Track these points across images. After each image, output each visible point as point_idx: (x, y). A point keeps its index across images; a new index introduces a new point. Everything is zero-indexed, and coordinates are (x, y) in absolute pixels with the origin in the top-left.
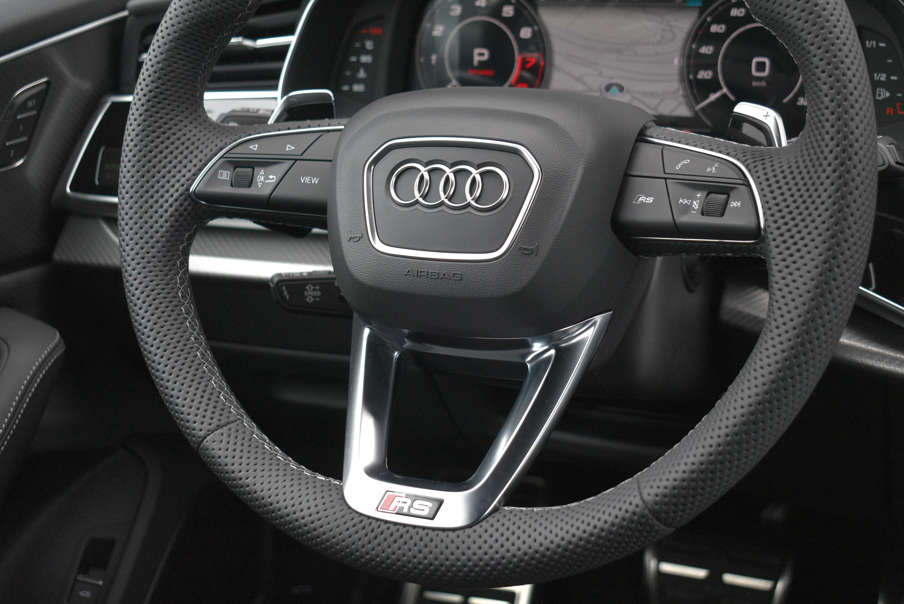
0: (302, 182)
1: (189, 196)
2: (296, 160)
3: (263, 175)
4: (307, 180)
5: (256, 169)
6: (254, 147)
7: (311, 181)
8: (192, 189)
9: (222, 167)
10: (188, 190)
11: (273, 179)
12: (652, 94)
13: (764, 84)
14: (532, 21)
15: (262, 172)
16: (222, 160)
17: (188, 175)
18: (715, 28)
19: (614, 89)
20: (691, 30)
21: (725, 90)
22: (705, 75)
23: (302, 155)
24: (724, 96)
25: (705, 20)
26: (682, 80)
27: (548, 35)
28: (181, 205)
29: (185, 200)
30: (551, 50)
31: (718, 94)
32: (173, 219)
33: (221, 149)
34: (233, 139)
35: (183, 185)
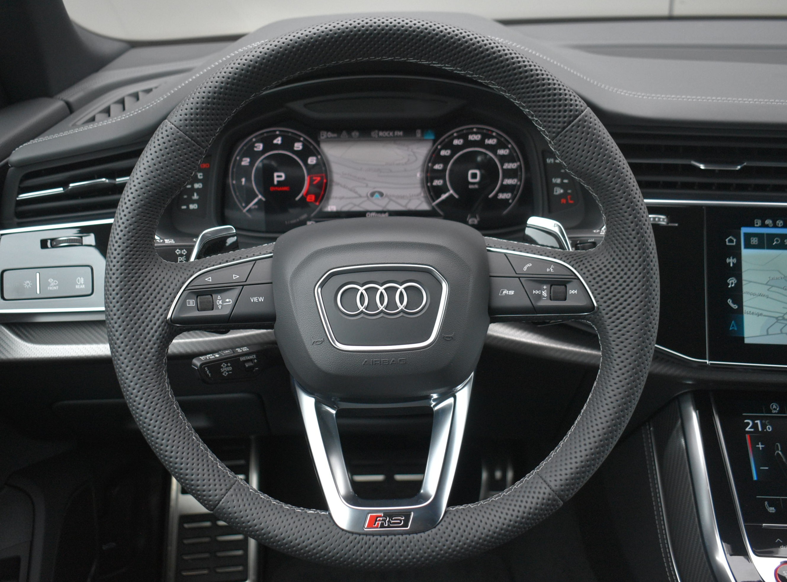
0: (252, 301)
1: (167, 321)
2: (243, 286)
3: (221, 299)
4: (255, 299)
5: (213, 295)
6: (209, 279)
7: (258, 300)
8: (169, 316)
9: (188, 297)
10: (166, 318)
11: (229, 302)
12: (402, 197)
13: (476, 186)
14: (316, 152)
15: (219, 297)
16: (186, 292)
17: (164, 307)
18: (443, 153)
19: (377, 195)
20: (427, 155)
21: (451, 192)
22: (438, 183)
23: (246, 281)
24: (451, 196)
25: (437, 147)
26: (423, 187)
27: (328, 161)
28: (163, 330)
29: (165, 326)
30: (331, 171)
31: (447, 195)
32: (158, 341)
33: (183, 283)
34: (190, 274)
35: (162, 315)
